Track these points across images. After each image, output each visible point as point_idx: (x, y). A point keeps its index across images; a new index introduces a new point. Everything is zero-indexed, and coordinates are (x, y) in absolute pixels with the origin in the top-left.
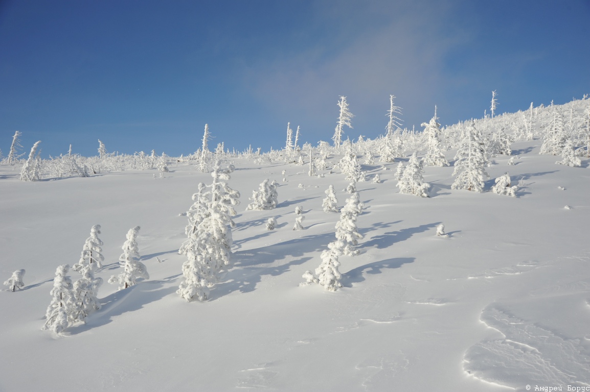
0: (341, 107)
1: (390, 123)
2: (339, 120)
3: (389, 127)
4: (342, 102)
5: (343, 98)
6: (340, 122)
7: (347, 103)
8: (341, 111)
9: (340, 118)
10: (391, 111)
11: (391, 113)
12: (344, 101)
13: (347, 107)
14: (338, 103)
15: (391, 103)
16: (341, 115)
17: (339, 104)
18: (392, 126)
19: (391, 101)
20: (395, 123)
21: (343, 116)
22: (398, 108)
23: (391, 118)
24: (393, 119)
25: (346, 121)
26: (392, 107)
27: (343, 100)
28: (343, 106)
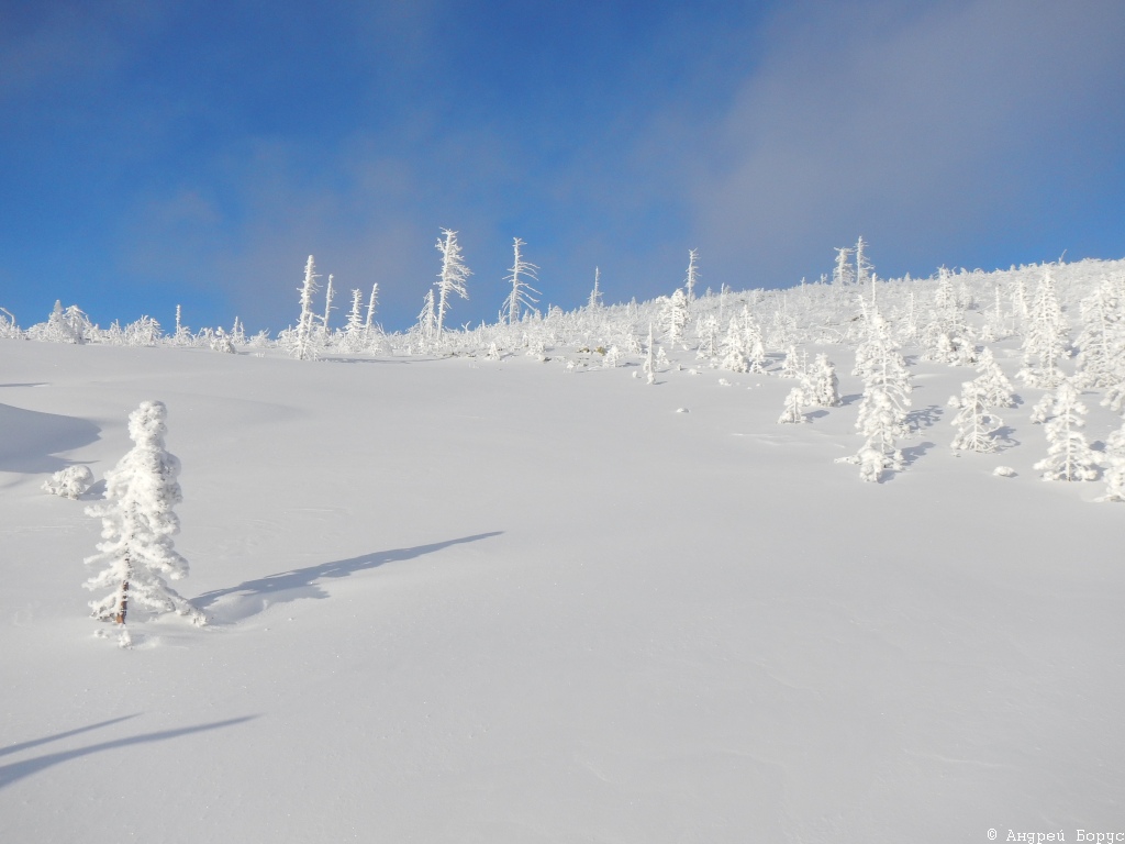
0: (446, 252)
1: (513, 296)
2: (440, 279)
3: (512, 305)
4: (447, 242)
5: (449, 234)
6: (442, 284)
7: (459, 244)
8: (446, 260)
9: (442, 275)
10: (516, 271)
11: (515, 276)
12: (452, 239)
13: (459, 253)
14: (438, 243)
15: (516, 253)
16: (445, 268)
17: (440, 245)
18: (517, 302)
19: (516, 250)
20: (523, 296)
21: (449, 271)
22: (530, 266)
23: (515, 286)
24: (519, 288)
25: (455, 282)
26: (516, 263)
27: (448, 238)
28: (449, 249)
